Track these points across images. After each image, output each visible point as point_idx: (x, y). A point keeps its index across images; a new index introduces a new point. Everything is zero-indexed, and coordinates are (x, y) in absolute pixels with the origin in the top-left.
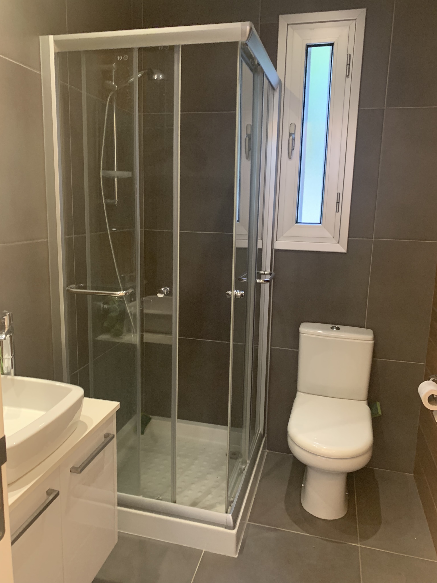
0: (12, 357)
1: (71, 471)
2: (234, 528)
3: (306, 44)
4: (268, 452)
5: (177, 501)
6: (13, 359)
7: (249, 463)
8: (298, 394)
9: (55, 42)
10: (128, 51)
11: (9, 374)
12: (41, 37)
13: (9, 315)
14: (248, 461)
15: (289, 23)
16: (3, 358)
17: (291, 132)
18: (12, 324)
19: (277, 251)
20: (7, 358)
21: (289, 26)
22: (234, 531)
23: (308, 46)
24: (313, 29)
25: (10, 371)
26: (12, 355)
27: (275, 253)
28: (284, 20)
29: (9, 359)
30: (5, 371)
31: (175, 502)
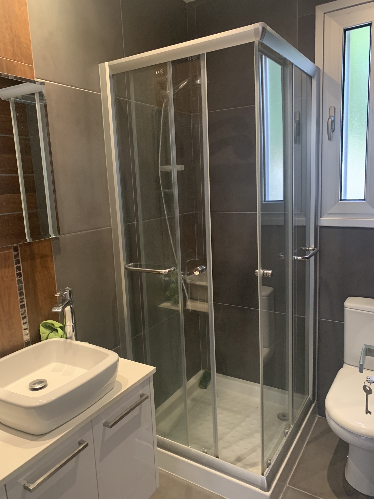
0: (73, 324)
1: (104, 425)
2: (268, 490)
3: (343, 29)
4: (319, 418)
5: (219, 457)
6: (74, 326)
7: (292, 428)
8: (345, 365)
9: (110, 67)
10: (163, 65)
11: (71, 338)
12: (99, 65)
13: (70, 291)
14: (291, 426)
15: (325, 12)
16: (66, 325)
17: (330, 115)
18: (72, 298)
19: (322, 227)
20: (69, 325)
21: (325, 14)
22: (269, 494)
23: (345, 30)
24: (350, 13)
25: (72, 335)
26: (73, 323)
27: (319, 230)
28: (320, 10)
29: (70, 325)
30: (68, 336)
31: (218, 457)
